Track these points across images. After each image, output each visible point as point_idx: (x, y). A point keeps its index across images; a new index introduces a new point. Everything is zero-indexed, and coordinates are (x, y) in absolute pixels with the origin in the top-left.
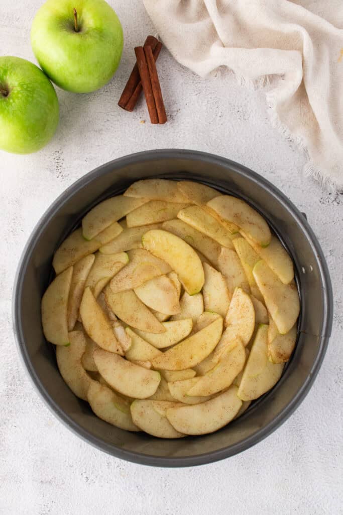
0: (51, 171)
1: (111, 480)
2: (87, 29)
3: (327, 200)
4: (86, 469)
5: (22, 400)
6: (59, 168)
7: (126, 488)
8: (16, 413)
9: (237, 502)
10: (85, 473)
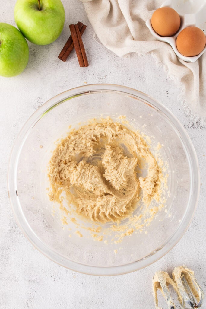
0: (35, 108)
1: (68, 280)
2: (45, 8)
3: (188, 126)
4: (54, 274)
5: (19, 236)
7: (76, 284)
8: (15, 243)
9: (137, 291)
10: (53, 276)
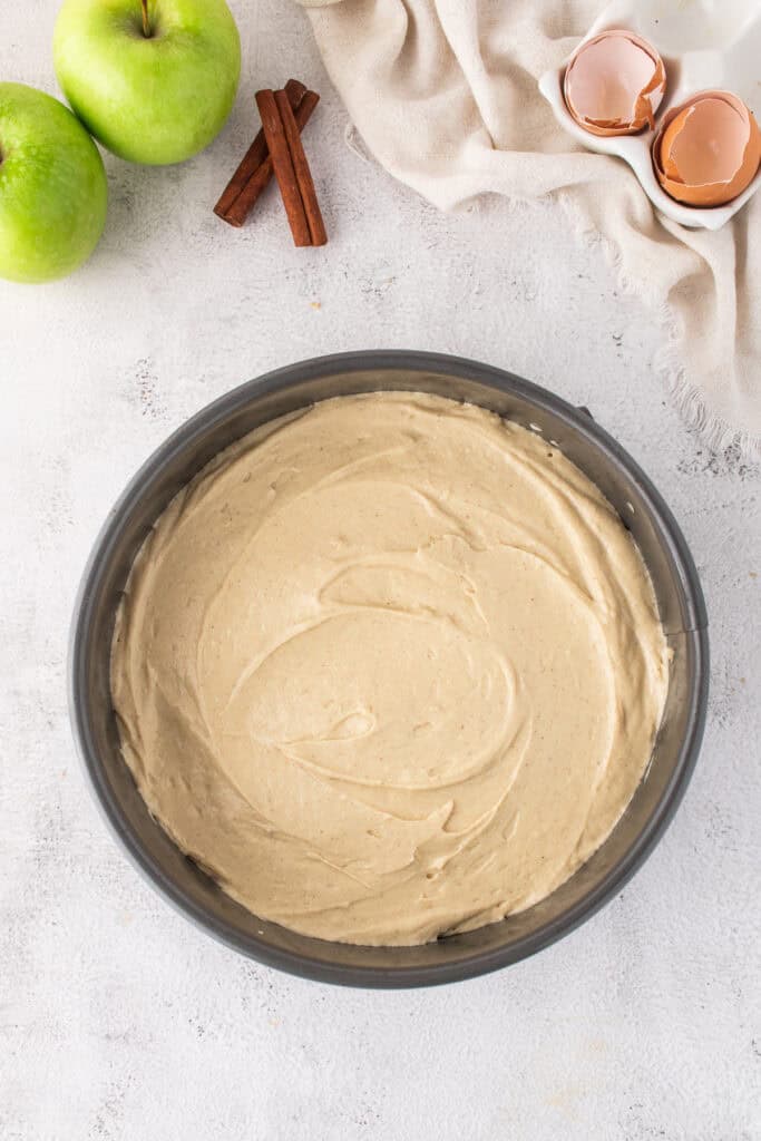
0: (130, 400)
1: (251, 1033)
2: (168, 31)
3: (693, 467)
4: (199, 1010)
5: (68, 870)
6: (147, 394)
7: (280, 1049)
8: (55, 896)
10: (197, 1018)
